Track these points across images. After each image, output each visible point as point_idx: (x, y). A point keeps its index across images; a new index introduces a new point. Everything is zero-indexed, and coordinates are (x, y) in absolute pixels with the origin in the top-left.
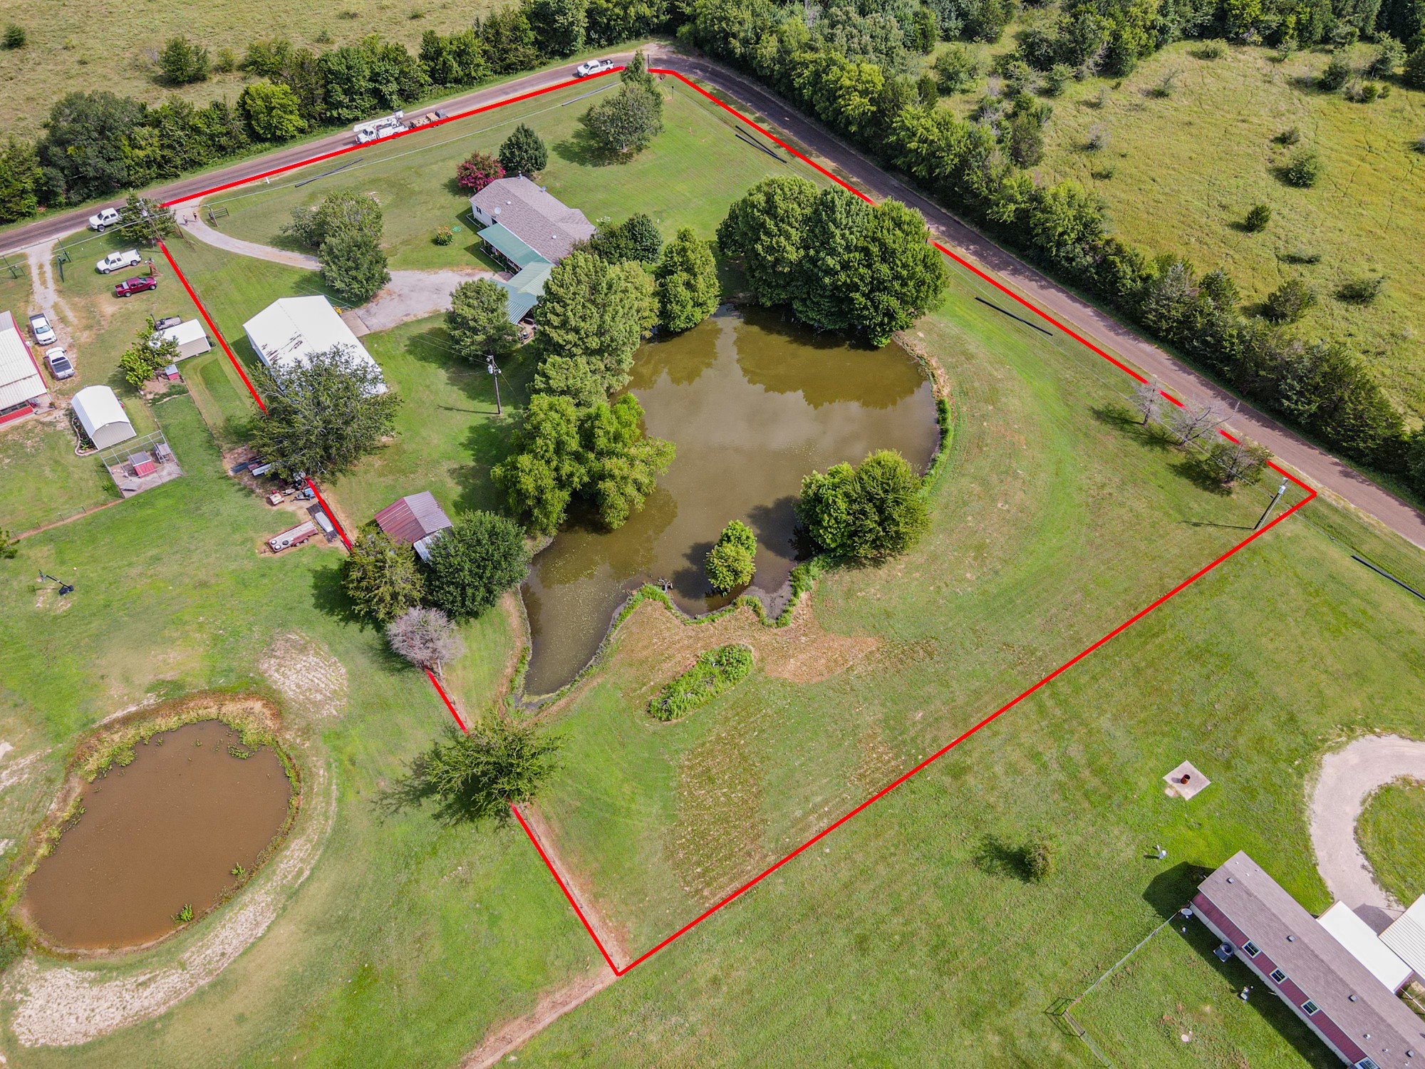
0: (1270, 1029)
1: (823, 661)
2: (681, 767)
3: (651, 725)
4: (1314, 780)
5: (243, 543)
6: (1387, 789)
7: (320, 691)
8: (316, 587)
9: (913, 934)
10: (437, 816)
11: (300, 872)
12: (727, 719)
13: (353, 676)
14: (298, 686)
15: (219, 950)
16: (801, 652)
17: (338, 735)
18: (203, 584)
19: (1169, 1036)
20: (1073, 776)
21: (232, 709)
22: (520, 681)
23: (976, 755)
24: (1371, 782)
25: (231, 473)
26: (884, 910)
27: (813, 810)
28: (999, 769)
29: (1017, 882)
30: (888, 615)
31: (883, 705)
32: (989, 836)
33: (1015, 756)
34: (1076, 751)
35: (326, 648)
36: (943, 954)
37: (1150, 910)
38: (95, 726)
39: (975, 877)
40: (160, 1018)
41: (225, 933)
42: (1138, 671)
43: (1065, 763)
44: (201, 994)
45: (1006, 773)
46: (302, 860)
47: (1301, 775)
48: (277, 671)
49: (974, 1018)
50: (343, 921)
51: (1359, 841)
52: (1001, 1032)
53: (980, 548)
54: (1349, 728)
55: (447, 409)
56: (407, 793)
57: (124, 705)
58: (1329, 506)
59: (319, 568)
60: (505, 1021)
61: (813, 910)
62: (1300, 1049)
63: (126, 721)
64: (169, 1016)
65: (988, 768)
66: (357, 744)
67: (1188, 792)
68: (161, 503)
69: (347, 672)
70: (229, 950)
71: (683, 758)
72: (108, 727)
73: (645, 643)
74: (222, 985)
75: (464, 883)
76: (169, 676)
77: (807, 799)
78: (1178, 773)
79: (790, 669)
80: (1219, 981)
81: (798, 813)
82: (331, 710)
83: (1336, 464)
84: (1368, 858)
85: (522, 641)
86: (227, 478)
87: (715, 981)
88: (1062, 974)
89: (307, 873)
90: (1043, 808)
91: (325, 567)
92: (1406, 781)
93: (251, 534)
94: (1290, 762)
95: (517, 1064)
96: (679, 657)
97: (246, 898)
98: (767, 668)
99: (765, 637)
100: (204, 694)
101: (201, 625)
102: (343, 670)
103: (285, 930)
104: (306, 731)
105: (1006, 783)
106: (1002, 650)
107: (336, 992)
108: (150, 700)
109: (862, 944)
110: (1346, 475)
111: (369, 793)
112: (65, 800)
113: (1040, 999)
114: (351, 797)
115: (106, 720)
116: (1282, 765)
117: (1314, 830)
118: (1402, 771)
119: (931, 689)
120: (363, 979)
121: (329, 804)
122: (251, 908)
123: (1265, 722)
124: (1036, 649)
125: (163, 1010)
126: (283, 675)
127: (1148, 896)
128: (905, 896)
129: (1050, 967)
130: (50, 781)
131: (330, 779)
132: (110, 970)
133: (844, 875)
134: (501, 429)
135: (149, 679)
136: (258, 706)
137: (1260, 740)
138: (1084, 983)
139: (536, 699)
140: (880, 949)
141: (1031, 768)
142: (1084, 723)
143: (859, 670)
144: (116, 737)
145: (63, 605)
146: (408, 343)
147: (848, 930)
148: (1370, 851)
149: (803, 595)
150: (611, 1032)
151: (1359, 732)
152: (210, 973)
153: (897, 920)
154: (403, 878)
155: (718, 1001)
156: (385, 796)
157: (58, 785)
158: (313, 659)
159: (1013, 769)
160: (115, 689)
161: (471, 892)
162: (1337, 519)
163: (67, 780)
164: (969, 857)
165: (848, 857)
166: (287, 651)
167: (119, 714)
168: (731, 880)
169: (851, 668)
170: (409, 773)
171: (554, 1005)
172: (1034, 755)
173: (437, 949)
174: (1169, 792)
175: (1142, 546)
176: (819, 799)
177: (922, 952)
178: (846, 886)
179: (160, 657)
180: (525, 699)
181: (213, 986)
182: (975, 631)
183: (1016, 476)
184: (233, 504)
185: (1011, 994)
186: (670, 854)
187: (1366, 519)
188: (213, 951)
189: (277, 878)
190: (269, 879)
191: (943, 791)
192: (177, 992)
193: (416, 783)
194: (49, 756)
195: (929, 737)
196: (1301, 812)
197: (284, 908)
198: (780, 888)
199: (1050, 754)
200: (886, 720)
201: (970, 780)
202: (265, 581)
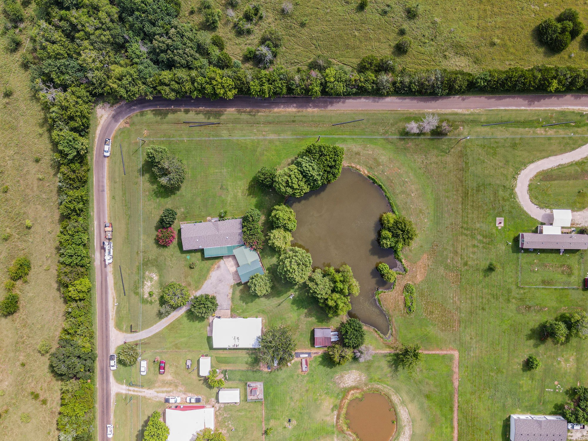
0: (546, 254)
1: (422, 269)
2: (426, 316)
3: (413, 315)
4: (517, 197)
5: (298, 377)
6: (529, 186)
7: (357, 378)
8: (324, 366)
9: (488, 299)
10: (404, 368)
11: (400, 399)
12: (422, 300)
13: (357, 369)
14: (353, 382)
15: (406, 419)
16: (417, 272)
17: (371, 379)
18: (307, 391)
19: (533, 271)
20: (484, 243)
21: (349, 397)
22: (382, 335)
23: (465, 257)
24: (526, 188)
25: (270, 370)
26: (481, 300)
27: (453, 298)
28: (471, 256)
29: (493, 272)
30: (421, 247)
31: (441, 266)
32: (482, 270)
33: (471, 250)
34: (479, 237)
35: (345, 372)
36: (495, 297)
37: (515, 254)
38: (335, 425)
39: (487, 279)
40: (413, 433)
41: (403, 417)
42: (473, 206)
43: (480, 242)
44: (413, 425)
45: (473, 255)
46: (397, 398)
47: (515, 199)
48: (345, 384)
49: (508, 301)
50: (414, 395)
51: (533, 203)
52: (513, 298)
53: (421, 212)
54: (515, 178)
55: (279, 305)
56: (394, 372)
57: (333, 418)
58: (468, 115)
59: (319, 363)
60: (453, 377)
61: (471, 313)
62: (552, 253)
63: (338, 418)
64: (413, 432)
65: (470, 257)
66: (377, 376)
67: (502, 225)
68: (271, 390)
69: (355, 370)
70: (407, 417)
71: (424, 314)
72: (337, 422)
73: (391, 303)
74: (413, 421)
75: (421, 371)
76: (331, 407)
77: (450, 297)
78: (497, 222)
79: (419, 278)
80: (533, 255)
81: (452, 301)
82: (364, 378)
83: (459, 98)
84: (536, 205)
85: (372, 329)
86: (271, 372)
87: (471, 338)
88: (513, 279)
89: (401, 398)
90: (484, 255)
91: (319, 361)
92: (531, 180)
93: (296, 374)
94: (511, 198)
95: (461, 379)
96: (399, 299)
97: (398, 411)
98: (416, 282)
99: (408, 277)
100: (342, 401)
101: (320, 395)
102: (354, 371)
103: (410, 406)
104: (366, 385)
105: (475, 257)
106: (447, 230)
107: (427, 402)
108: (336, 412)
109: (483, 309)
110: (463, 100)
111: (389, 379)
112: (351, 436)
113: (514, 287)
114: (388, 383)
115: (335, 423)
116: (511, 200)
117: (525, 209)
118: (528, 179)
119: (445, 253)
120: (428, 397)
121: (387, 388)
122: (401, 411)
123: (501, 193)
124: (452, 222)
125: (411, 432)
126: (347, 383)
127: (513, 252)
128: (481, 294)
129: (510, 280)
130: (344, 437)
131: (381, 385)
132: (397, 438)
133: (469, 302)
134: (298, 297)
135: (329, 411)
136: (352, 392)
137: (503, 199)
138: (517, 277)
139: (388, 334)
140: (487, 307)
141: (476, 249)
142: (475, 229)
143: (430, 264)
144: (341, 422)
145: (294, 422)
146: (242, 302)
147: (479, 310)
148: (535, 203)
149: (403, 261)
150: (467, 361)
151: (516, 177)
152: (410, 422)
153: (484, 300)
154: (412, 381)
155: (474, 340)
156: (392, 376)
157: (346, 436)
158: (347, 376)
159: (474, 253)
160: (328, 419)
161: (424, 371)
162: (471, 118)
163: (346, 434)
164: (483, 277)
165: (466, 298)
166: (340, 380)
167: (335, 420)
168: (455, 323)
169: (428, 265)
170: (390, 369)
171: (455, 368)
172: (474, 246)
173: (431, 382)
174: (499, 228)
175: (445, 171)
176: (452, 295)
177: (492, 300)
178: (472, 304)
179: (325, 407)
180: (387, 337)
181: (413, 422)
182: (439, 231)
183: (407, 182)
184: (283, 374)
185: (509, 291)
186: (442, 330)
187: (477, 111)
188: (406, 420)
189: (398, 404)
190: (397, 405)
191: (467, 270)
192: (410, 429)
193: (393, 369)
194: (337, 436)
195: (455, 263)
196: (520, 207)
197: (405, 405)
198: (463, 315)
199: (476, 243)
200: (445, 268)
201: (469, 263)
202: (315, 376)
